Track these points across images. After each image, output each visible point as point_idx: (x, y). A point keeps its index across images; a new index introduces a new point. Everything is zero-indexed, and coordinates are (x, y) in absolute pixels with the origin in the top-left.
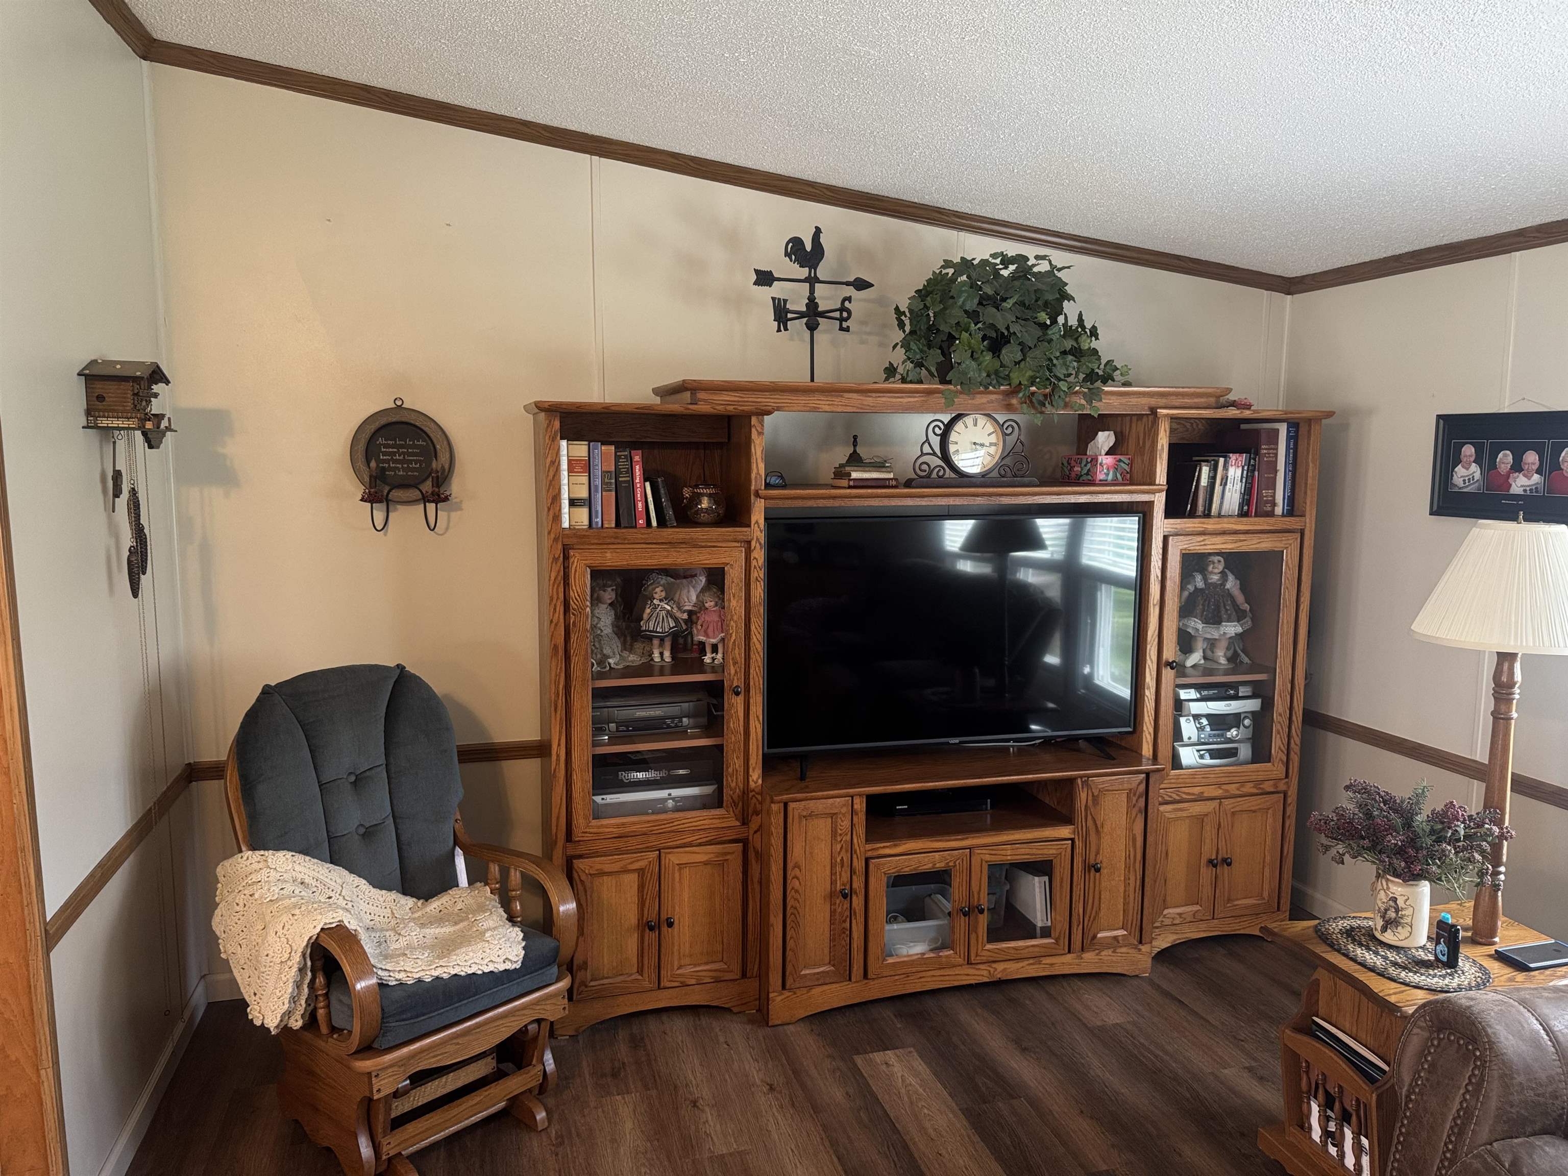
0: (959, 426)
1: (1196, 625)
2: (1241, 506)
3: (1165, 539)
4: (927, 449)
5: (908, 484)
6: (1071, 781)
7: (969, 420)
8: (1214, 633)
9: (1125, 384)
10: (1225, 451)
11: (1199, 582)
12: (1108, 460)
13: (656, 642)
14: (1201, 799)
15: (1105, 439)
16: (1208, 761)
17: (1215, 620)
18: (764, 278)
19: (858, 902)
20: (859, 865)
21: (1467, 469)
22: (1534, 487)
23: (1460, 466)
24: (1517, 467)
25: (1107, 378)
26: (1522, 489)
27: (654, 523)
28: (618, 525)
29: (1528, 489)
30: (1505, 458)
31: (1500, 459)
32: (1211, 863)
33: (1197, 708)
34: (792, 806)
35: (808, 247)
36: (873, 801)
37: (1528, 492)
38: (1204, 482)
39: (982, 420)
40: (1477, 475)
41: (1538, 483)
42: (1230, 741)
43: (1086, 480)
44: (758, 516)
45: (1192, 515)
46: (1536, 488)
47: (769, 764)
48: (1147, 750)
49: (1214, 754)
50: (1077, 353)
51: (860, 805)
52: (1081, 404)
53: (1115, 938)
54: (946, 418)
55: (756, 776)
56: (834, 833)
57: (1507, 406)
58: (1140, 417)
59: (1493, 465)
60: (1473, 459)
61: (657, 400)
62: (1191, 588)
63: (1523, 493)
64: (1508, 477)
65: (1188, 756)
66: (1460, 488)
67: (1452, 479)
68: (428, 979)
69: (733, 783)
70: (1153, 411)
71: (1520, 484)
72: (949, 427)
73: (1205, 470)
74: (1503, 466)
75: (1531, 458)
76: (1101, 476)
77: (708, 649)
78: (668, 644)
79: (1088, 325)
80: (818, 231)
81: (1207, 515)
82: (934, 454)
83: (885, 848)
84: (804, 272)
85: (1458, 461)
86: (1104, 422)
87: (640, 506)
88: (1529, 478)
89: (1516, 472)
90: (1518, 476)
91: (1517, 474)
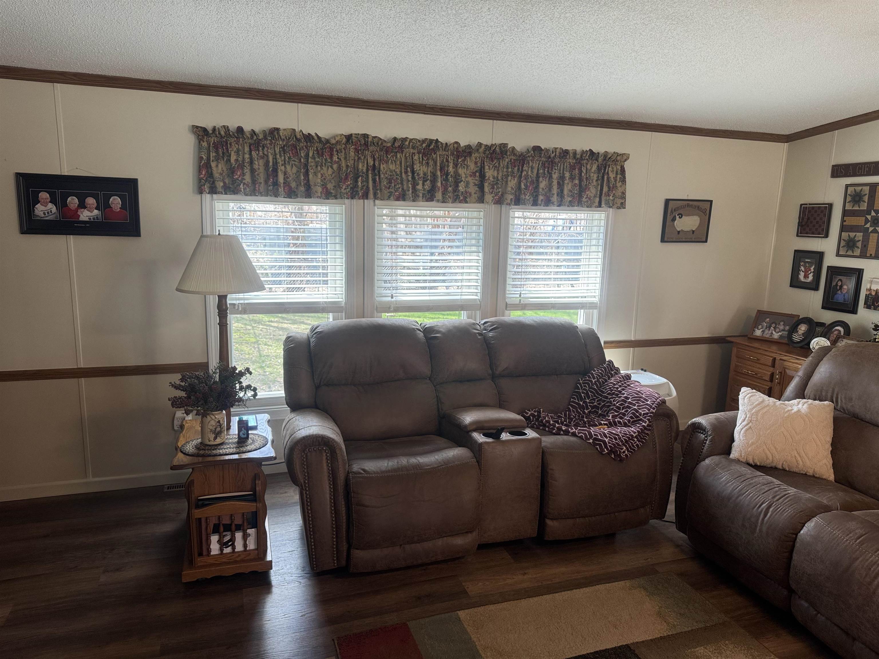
21: (46, 206)
22: (95, 217)
23: (39, 204)
24: (82, 205)
26: (88, 218)
29: (92, 218)
30: (73, 201)
31: (69, 201)
37: (92, 219)
40: (54, 209)
41: (98, 215)
46: (97, 217)
57: (66, 172)
59: (64, 204)
60: (49, 200)
63: (88, 220)
64: (77, 211)
66: (42, 217)
67: (34, 212)
71: (85, 215)
74: (72, 205)
75: (91, 201)
85: (37, 201)
88: (92, 212)
89: (82, 208)
90: (84, 211)
91: (83, 210)
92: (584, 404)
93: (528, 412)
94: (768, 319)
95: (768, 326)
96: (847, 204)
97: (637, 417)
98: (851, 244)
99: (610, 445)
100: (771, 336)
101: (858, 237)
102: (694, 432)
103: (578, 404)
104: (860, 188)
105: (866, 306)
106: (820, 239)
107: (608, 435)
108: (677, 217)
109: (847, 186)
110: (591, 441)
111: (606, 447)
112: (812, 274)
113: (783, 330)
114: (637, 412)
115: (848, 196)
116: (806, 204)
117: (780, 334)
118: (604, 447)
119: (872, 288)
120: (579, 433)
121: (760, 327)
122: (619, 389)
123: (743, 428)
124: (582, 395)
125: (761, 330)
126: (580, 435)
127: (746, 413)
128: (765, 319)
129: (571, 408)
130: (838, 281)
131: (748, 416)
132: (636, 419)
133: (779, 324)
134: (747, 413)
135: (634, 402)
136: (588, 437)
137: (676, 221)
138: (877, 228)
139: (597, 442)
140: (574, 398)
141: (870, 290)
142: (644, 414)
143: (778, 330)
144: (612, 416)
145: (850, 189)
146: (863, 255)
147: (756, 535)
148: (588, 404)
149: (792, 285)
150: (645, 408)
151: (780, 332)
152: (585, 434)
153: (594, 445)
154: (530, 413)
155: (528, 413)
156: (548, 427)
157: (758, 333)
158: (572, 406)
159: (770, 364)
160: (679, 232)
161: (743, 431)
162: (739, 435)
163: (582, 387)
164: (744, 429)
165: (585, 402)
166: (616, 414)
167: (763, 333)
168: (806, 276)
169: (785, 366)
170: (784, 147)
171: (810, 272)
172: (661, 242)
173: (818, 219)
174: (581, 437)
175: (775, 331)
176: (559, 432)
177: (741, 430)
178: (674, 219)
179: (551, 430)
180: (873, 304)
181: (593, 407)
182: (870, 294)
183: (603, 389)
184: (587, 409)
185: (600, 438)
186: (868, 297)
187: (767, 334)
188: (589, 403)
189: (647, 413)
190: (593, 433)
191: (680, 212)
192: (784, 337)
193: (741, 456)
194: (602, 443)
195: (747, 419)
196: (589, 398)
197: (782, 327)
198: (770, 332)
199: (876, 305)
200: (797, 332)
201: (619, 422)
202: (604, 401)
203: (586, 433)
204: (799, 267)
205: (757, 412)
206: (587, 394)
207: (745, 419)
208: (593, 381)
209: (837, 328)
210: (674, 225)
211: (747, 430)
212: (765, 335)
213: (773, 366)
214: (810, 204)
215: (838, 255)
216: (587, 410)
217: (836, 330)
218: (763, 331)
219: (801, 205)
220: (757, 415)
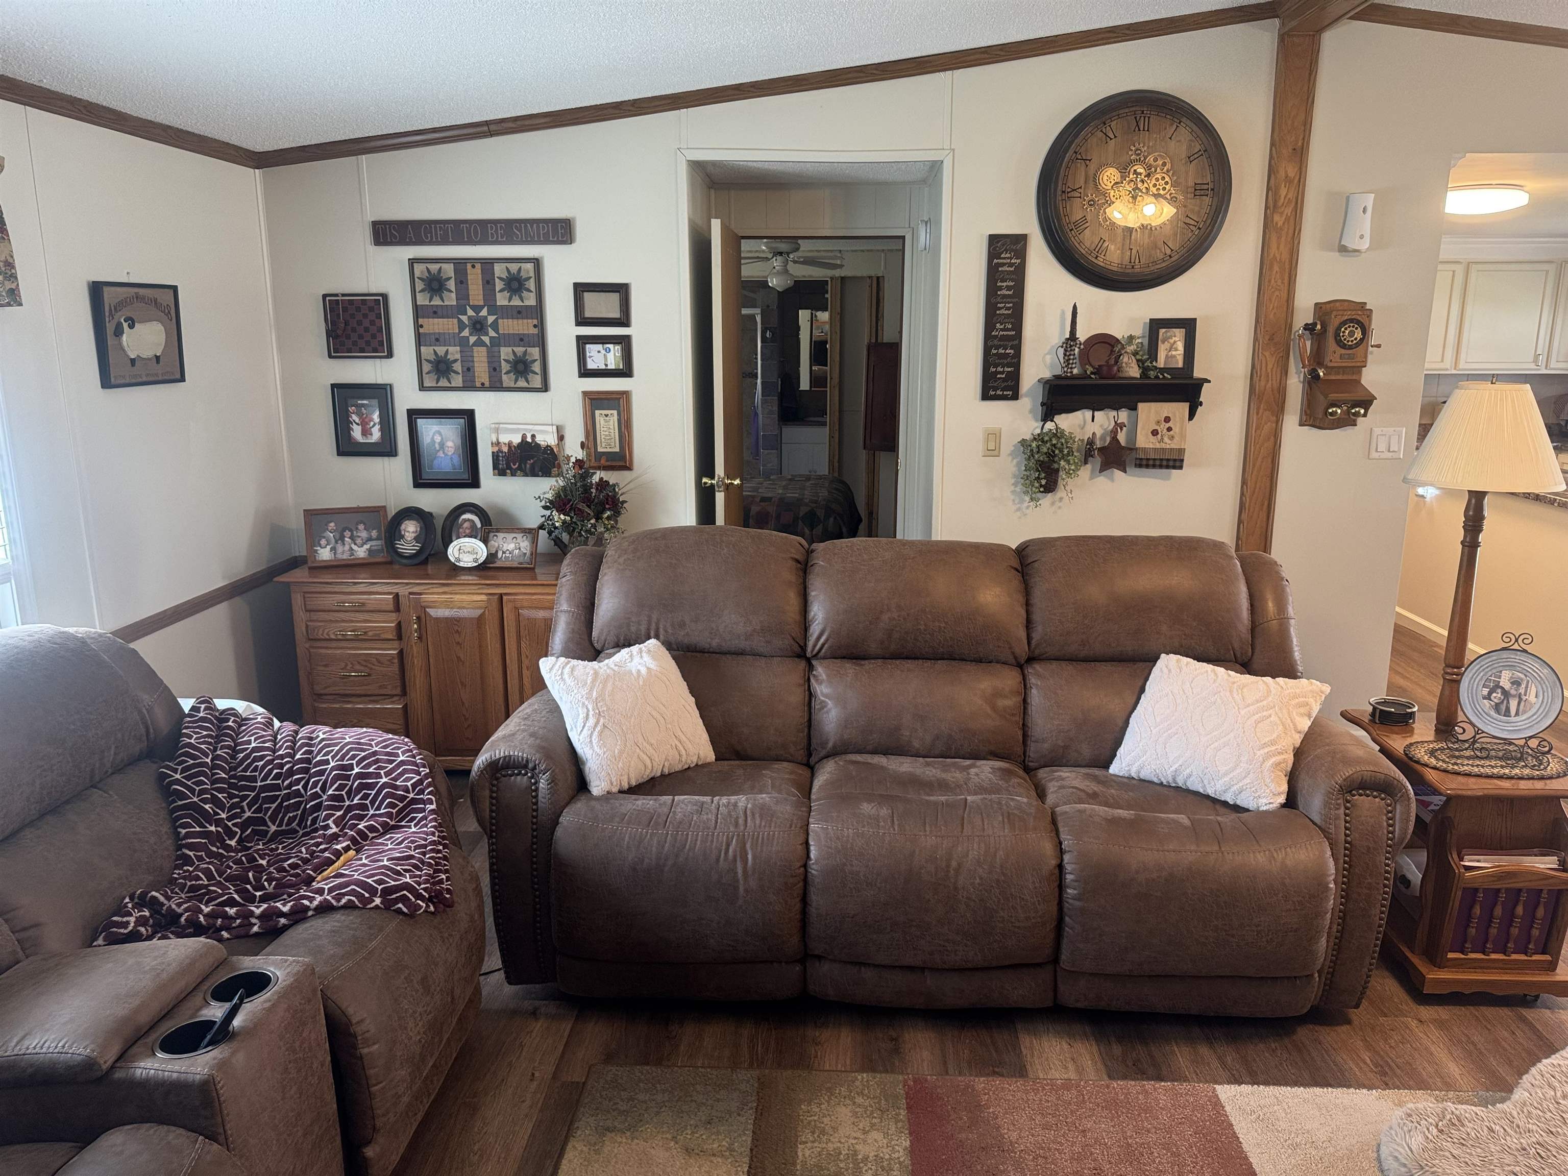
92: (219, 829)
93: (125, 919)
94: (332, 524)
95: (338, 538)
96: (419, 296)
97: (402, 799)
98: (442, 367)
99: (422, 886)
100: (352, 555)
101: (452, 354)
102: (497, 779)
103: (207, 835)
104: (437, 266)
105: (496, 471)
106: (378, 361)
107: (399, 868)
108: (125, 325)
109: (412, 262)
110: (378, 901)
111: (419, 896)
112: (377, 427)
113: (370, 539)
114: (396, 788)
115: (416, 280)
116: (337, 295)
117: (367, 547)
118: (413, 900)
119: (501, 441)
120: (338, 898)
121: (323, 542)
122: (298, 757)
123: (592, 733)
124: (207, 807)
125: (329, 547)
126: (344, 901)
127: (583, 704)
128: (326, 525)
129: (191, 854)
130: (434, 434)
131: (590, 707)
132: (401, 805)
133: (357, 529)
134: (586, 703)
135: (371, 770)
136: (367, 895)
137: (124, 336)
138: (482, 338)
139: (394, 896)
140: (187, 825)
141: (498, 443)
142: (414, 786)
143: (359, 541)
144: (335, 822)
145: (419, 269)
146: (469, 386)
147: (740, 902)
148: (230, 824)
149: (341, 453)
150: (405, 771)
151: (365, 543)
152: (353, 893)
153: (388, 905)
154: (132, 919)
155: (128, 923)
156: (228, 929)
157: (325, 554)
158: (191, 847)
159: (391, 607)
160: (133, 361)
161: (594, 737)
162: (592, 747)
163: (192, 791)
164: (596, 733)
165: (218, 822)
166: (339, 813)
167: (335, 554)
168: (366, 432)
169: (423, 604)
170: (253, 176)
171: (372, 424)
172: (103, 387)
173: (366, 323)
174: (350, 906)
175: (355, 544)
176: (271, 923)
177: (591, 737)
178: (119, 332)
179: (242, 931)
180: (509, 467)
181: (243, 826)
182: (500, 451)
183: (245, 770)
184: (231, 835)
185: (393, 883)
186: (498, 456)
187: (343, 552)
188: (229, 819)
189: (420, 782)
190: (369, 881)
191: (129, 314)
192: (378, 551)
193: (612, 784)
194: (405, 892)
195: (591, 713)
196: (222, 807)
197: (364, 534)
198: (347, 547)
199: (514, 467)
200: (402, 537)
201: (371, 828)
202: (273, 799)
203: (354, 890)
204: (348, 416)
205: (601, 696)
206: (215, 801)
207: (588, 715)
208: (208, 761)
209: (464, 516)
210: (120, 344)
211: (601, 733)
212: (339, 556)
213: (397, 608)
214: (343, 295)
215: (422, 388)
216: (230, 839)
217: (465, 520)
218: (333, 549)
219: (325, 296)
220: (603, 700)
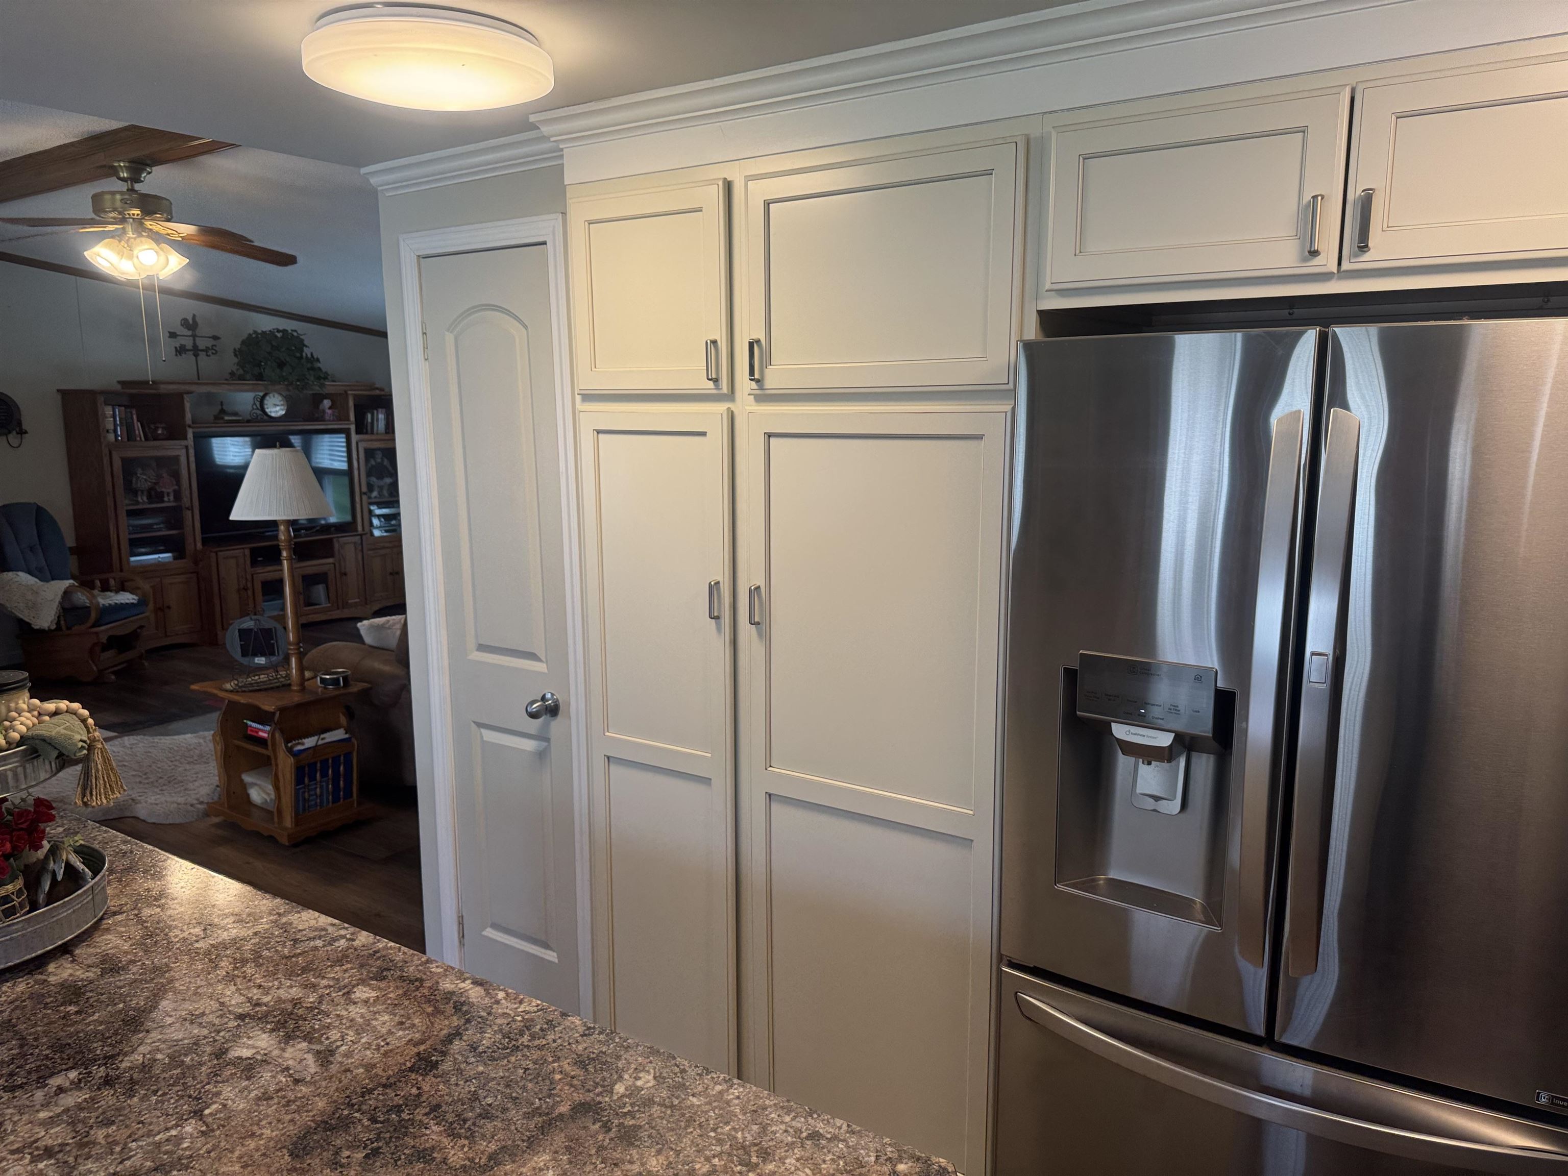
0: (267, 398)
1: (373, 479)
2: (386, 430)
3: (357, 443)
4: (255, 407)
5: (248, 421)
6: (331, 540)
7: (271, 395)
8: (381, 483)
9: (334, 381)
10: (377, 408)
11: (373, 462)
12: (329, 412)
13: (139, 493)
14: (384, 548)
15: (327, 403)
16: (385, 534)
17: (380, 478)
18: (173, 335)
19: (250, 592)
20: (249, 577)
25: (325, 378)
27: (143, 439)
28: (128, 440)
32: (391, 574)
33: (378, 512)
34: (220, 554)
35: (191, 322)
36: (253, 551)
38: (369, 420)
39: (276, 395)
42: (393, 525)
43: (321, 419)
44: (190, 435)
45: (367, 433)
47: (205, 541)
48: (360, 528)
49: (386, 531)
50: (313, 369)
51: (247, 552)
52: (317, 389)
53: (356, 603)
54: (261, 394)
55: (199, 545)
56: (238, 565)
58: (340, 394)
61: (119, 387)
62: (370, 465)
65: (377, 533)
68: (113, 604)
69: (190, 548)
70: (346, 392)
72: (263, 399)
73: (369, 416)
76: (327, 418)
77: (166, 495)
78: (145, 493)
79: (315, 357)
80: (194, 316)
81: (372, 433)
82: (258, 409)
83: (259, 570)
84: (190, 333)
86: (326, 396)
87: (137, 432)
